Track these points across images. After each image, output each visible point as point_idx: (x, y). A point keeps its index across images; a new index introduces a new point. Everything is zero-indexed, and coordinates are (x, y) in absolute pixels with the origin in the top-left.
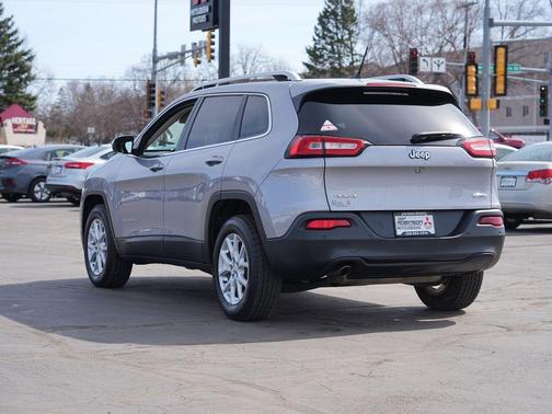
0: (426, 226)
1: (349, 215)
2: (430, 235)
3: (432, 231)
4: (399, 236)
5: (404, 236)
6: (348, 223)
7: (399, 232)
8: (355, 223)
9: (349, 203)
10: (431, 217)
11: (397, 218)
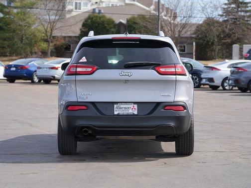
0: (133, 110)
1: (85, 104)
2: (134, 115)
3: (136, 113)
4: (116, 115)
5: (118, 115)
6: (85, 108)
7: (116, 113)
8: (89, 108)
9: (87, 98)
10: (136, 106)
11: (115, 106)
